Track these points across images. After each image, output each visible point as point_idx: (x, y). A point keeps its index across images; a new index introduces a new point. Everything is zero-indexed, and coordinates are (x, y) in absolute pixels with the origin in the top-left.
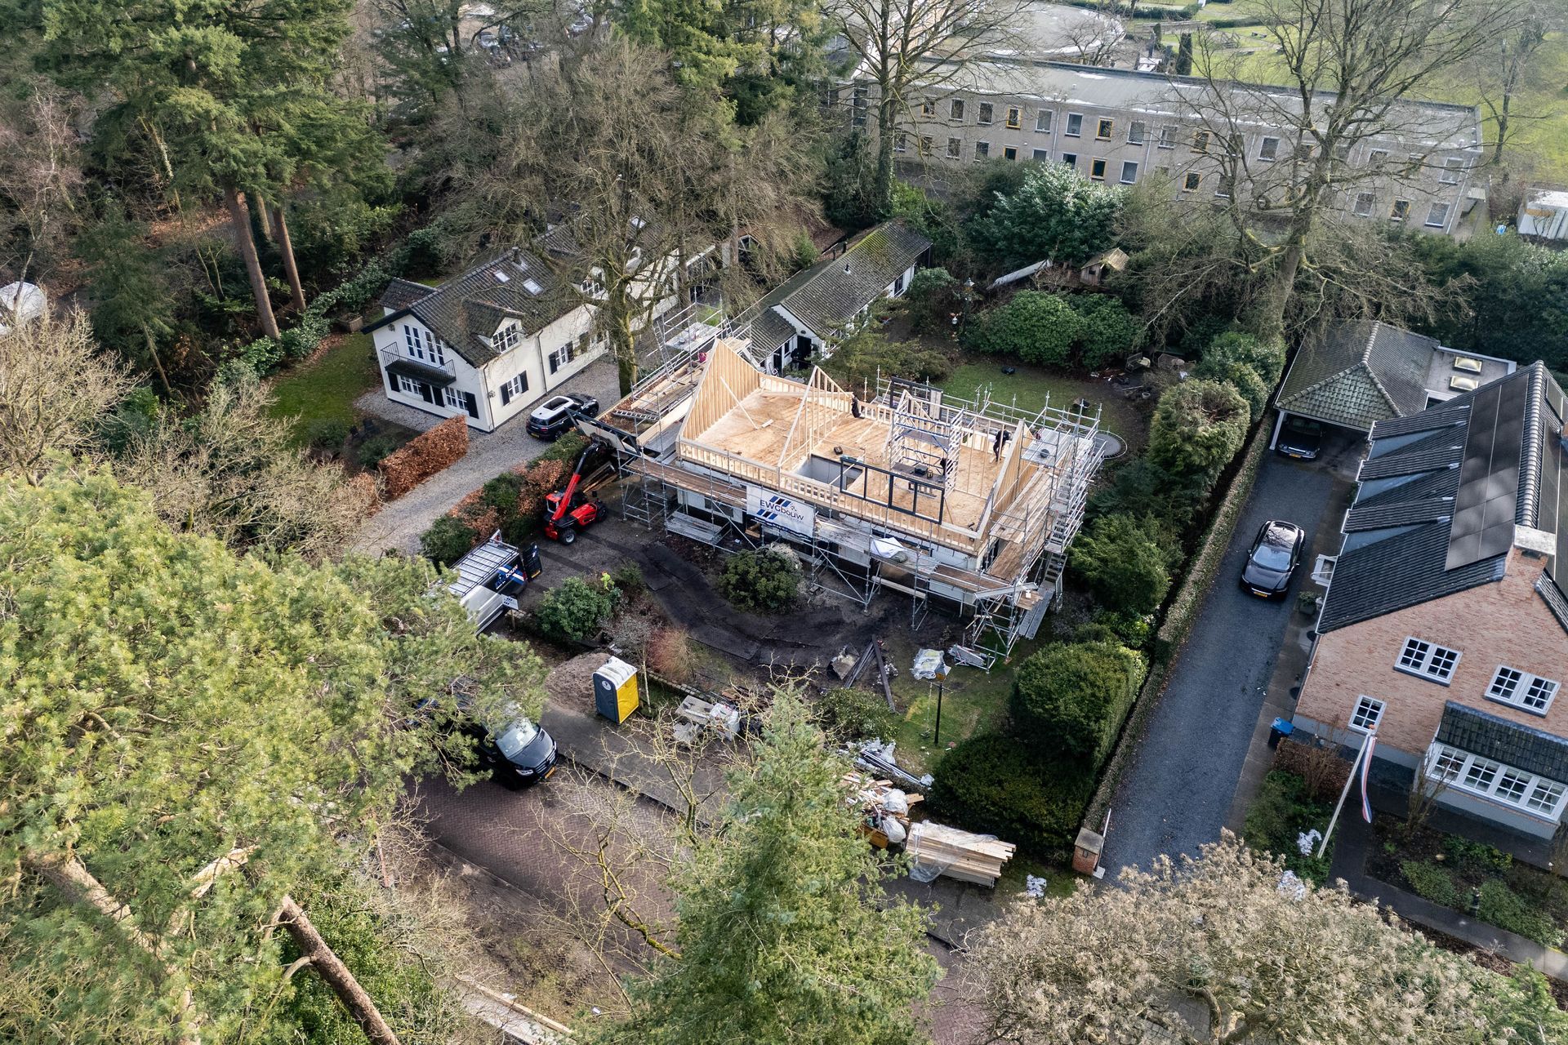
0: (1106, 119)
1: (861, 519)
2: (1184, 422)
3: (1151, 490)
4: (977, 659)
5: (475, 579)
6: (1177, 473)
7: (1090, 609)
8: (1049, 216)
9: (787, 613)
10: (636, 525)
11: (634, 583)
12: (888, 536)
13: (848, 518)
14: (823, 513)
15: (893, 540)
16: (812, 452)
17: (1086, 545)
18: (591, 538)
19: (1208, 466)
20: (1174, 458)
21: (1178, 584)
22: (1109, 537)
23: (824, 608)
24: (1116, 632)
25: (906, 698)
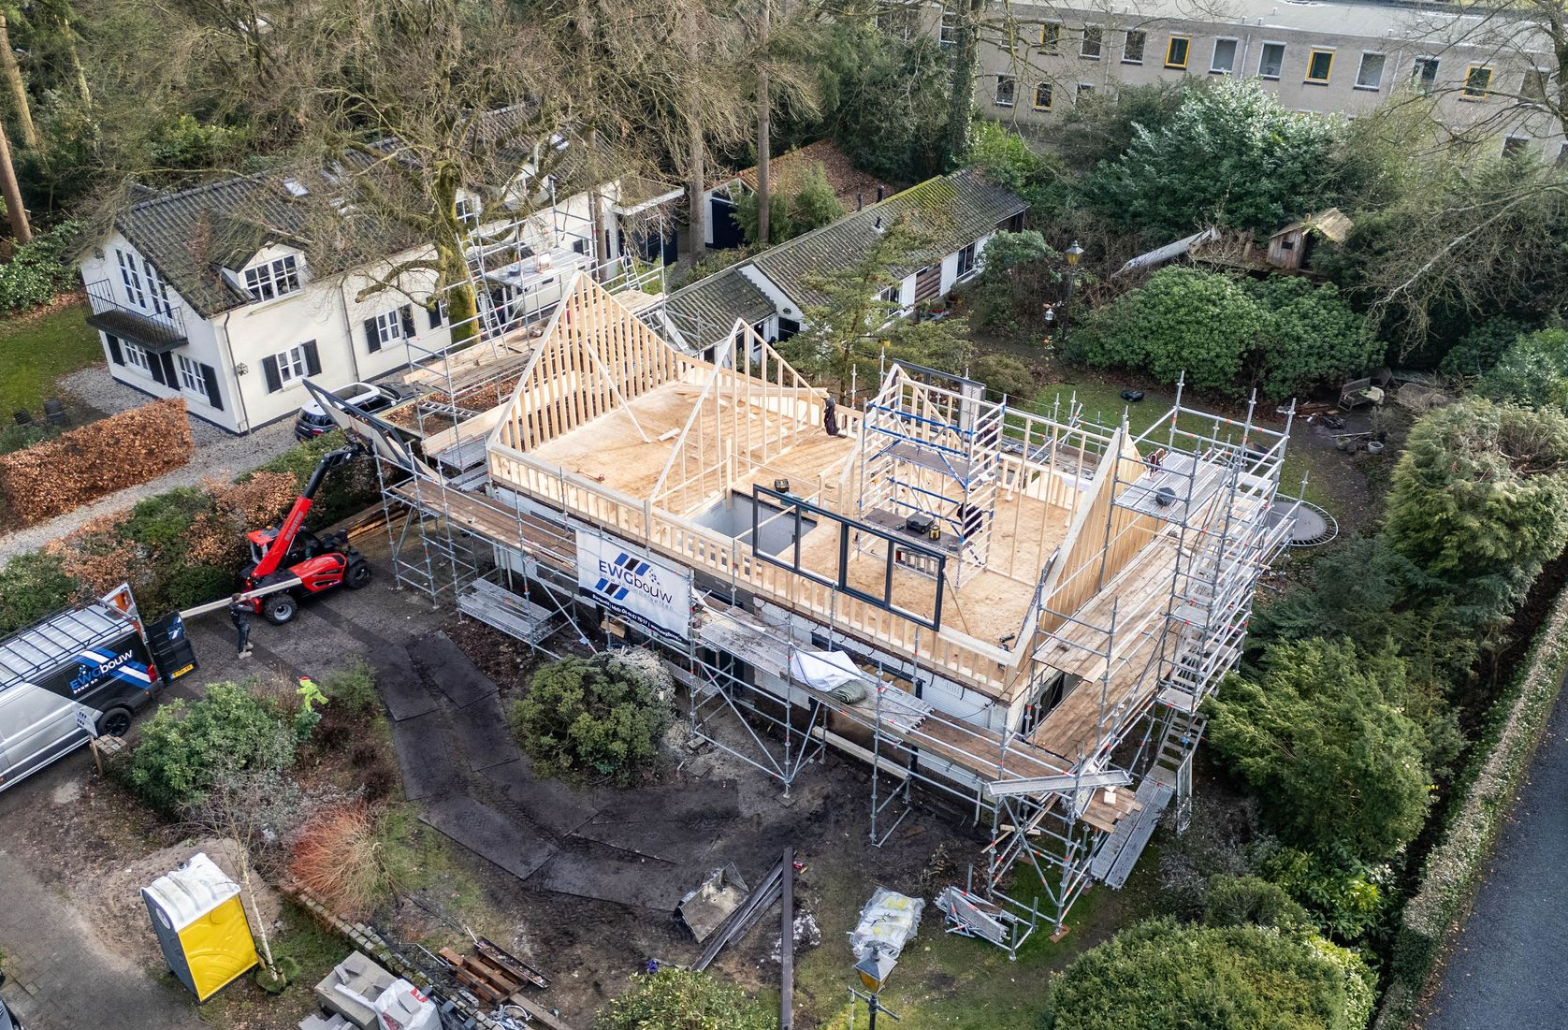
0: (1323, 48)
1: (793, 611)
2: (1461, 469)
3: (1389, 599)
4: (991, 925)
5: (21, 667)
6: (1445, 573)
7: (1246, 836)
8: (1217, 159)
9: (631, 786)
10: (415, 599)
11: (355, 704)
12: (836, 648)
13: (770, 610)
14: (722, 594)
15: (841, 658)
16: (731, 486)
17: (1245, 698)
18: (327, 615)
19: (1510, 561)
20: (1437, 542)
21: (1448, 799)
22: (1297, 685)
23: (708, 783)
24: (1304, 899)
25: (824, 1000)
